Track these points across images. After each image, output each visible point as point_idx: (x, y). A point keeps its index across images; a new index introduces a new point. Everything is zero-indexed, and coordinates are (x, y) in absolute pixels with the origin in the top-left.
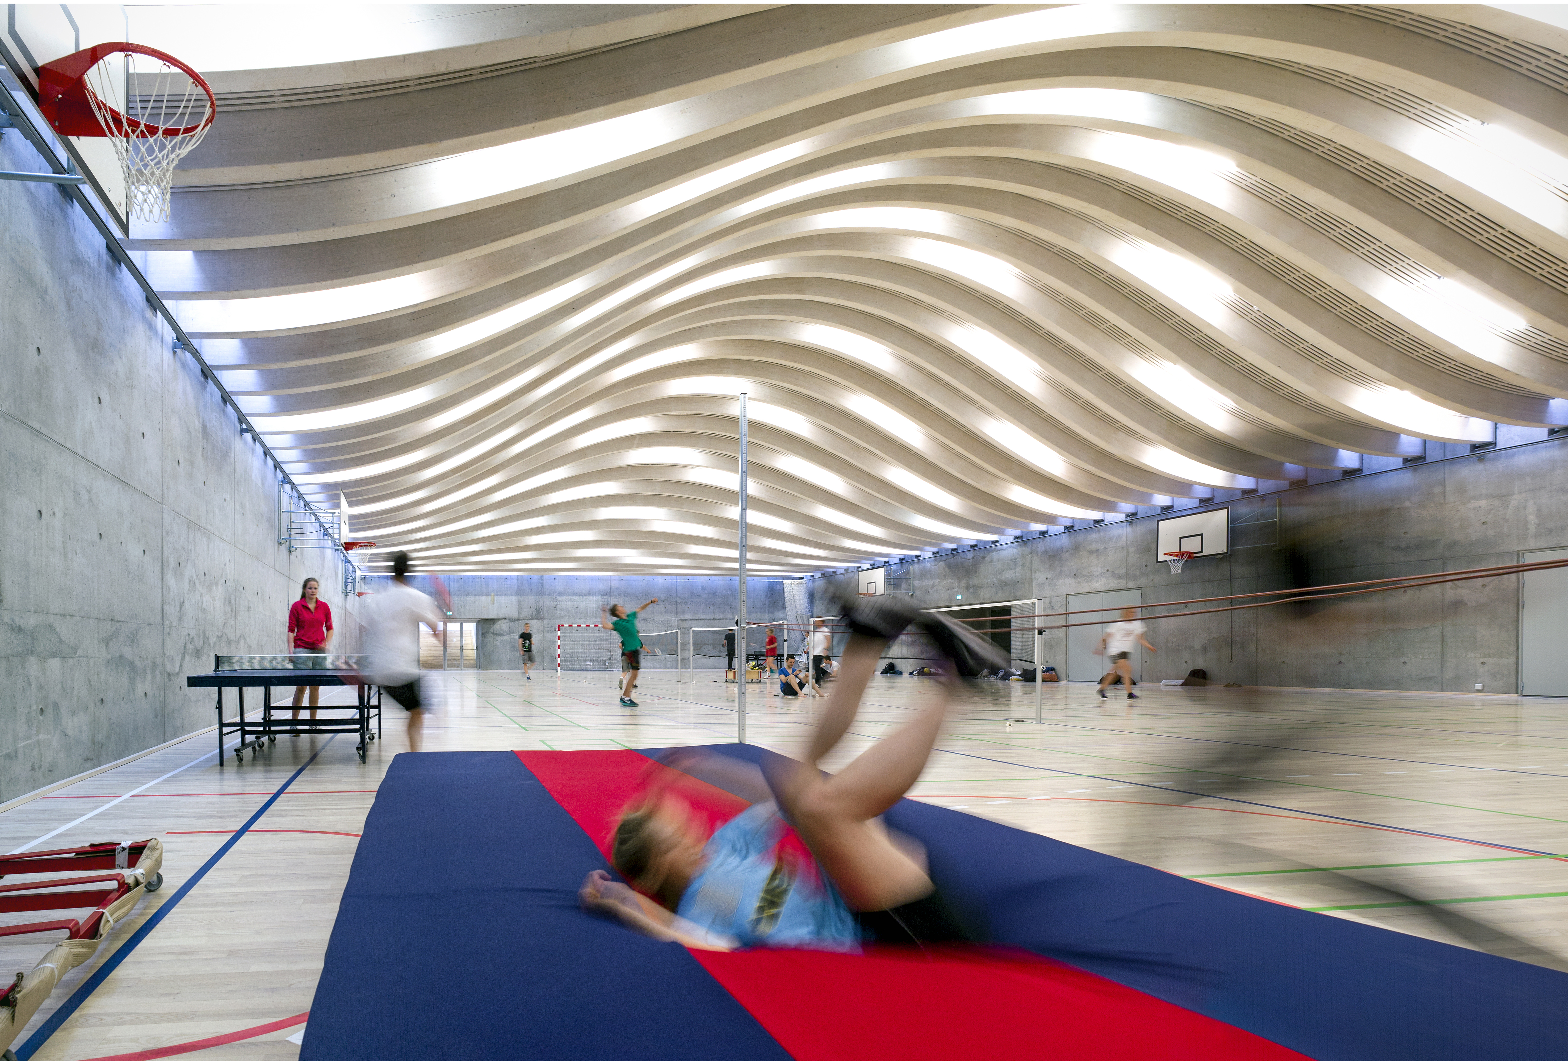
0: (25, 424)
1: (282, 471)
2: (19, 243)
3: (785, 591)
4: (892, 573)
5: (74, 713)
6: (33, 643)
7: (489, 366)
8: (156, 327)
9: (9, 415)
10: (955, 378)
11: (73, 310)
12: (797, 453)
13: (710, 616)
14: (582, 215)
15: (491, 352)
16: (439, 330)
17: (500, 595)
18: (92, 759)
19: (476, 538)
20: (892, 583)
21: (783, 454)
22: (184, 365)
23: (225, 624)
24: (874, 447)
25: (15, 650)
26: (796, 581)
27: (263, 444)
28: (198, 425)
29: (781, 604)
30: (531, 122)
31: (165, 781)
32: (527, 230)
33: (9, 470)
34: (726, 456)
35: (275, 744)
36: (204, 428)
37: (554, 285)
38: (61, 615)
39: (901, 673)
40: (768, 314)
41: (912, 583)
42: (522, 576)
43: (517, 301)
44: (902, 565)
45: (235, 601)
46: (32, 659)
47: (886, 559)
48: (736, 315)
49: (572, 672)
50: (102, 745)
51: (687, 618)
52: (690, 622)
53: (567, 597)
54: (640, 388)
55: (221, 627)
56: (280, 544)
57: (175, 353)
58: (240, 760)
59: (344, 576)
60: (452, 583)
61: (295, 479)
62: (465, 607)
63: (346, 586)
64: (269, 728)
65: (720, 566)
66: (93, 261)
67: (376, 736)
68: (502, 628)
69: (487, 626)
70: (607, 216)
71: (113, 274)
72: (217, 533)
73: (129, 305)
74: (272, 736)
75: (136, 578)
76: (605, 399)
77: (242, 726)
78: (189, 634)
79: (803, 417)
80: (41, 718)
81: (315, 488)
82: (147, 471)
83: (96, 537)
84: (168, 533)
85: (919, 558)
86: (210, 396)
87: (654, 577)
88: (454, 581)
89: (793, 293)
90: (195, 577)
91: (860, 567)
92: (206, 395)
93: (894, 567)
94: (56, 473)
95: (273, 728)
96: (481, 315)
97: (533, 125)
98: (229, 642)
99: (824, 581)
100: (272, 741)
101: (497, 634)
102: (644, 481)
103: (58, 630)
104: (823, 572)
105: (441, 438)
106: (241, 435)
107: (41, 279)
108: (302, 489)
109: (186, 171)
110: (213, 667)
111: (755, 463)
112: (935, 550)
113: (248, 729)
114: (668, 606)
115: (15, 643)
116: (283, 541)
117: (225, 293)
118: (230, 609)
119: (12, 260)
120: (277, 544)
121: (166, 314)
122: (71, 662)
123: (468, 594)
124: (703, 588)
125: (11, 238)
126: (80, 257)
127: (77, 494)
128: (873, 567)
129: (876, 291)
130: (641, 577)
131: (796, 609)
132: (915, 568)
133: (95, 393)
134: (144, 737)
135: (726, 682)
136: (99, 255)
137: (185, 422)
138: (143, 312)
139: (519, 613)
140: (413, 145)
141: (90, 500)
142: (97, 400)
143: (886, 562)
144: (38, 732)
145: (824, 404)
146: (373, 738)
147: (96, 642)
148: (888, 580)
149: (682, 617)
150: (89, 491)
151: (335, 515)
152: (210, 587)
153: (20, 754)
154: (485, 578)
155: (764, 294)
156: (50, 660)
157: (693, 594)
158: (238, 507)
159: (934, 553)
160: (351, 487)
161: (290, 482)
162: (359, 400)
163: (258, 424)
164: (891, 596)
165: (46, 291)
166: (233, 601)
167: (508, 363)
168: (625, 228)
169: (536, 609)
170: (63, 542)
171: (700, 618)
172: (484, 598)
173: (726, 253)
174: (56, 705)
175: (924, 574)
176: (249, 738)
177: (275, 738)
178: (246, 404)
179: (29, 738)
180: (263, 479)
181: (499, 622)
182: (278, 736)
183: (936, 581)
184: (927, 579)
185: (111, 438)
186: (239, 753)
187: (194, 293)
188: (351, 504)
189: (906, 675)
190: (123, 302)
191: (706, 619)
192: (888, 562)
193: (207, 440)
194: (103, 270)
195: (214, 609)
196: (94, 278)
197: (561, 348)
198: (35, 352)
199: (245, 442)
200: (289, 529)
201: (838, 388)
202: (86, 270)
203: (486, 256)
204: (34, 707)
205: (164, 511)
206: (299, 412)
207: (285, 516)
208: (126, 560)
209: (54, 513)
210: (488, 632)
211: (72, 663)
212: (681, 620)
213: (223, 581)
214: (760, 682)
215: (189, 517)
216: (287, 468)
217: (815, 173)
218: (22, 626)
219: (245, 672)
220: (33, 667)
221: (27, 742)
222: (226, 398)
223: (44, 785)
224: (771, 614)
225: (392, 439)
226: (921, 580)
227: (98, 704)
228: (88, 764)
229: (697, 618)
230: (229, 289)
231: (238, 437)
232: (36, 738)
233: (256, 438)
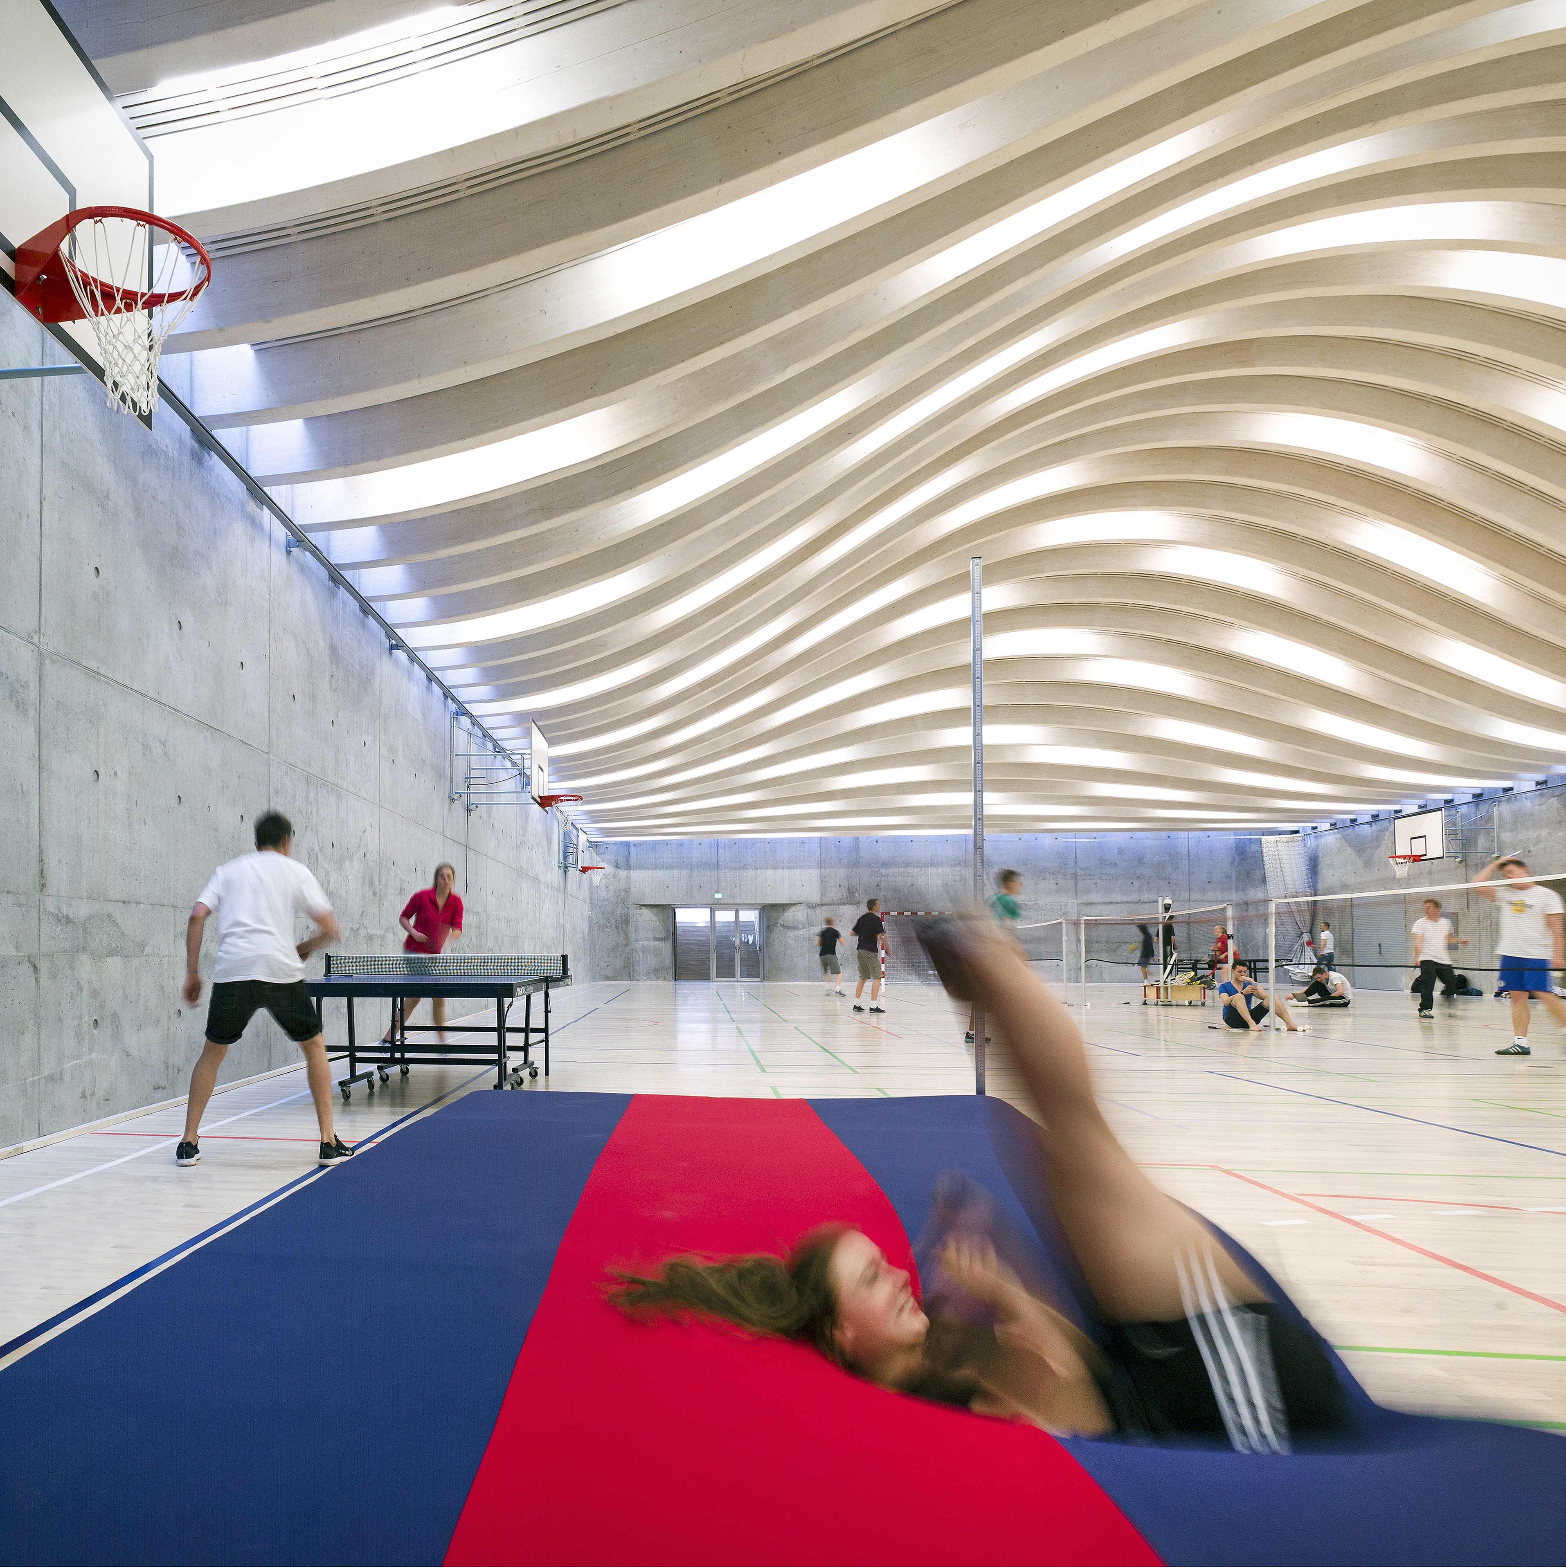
0: (79, 664)
1: (454, 699)
2: (72, 441)
3: (1265, 854)
4: (1459, 820)
5: (140, 1027)
6: (85, 938)
7: (729, 529)
8: (260, 523)
9: (58, 655)
10: (1547, 479)
11: (144, 515)
12: (1265, 625)
13: (1134, 897)
14: (824, 299)
15: (727, 511)
16: (639, 488)
17: (793, 868)
18: (164, 1088)
19: (749, 782)
20: (1459, 836)
21: (1242, 628)
22: (302, 568)
23: (363, 912)
24: (1402, 606)
25: (62, 945)
26: (1284, 837)
27: (423, 666)
28: (322, 645)
29: (1260, 876)
30: (712, 186)
31: (240, 1119)
32: (742, 333)
33: (57, 723)
34: (1143, 636)
35: (407, 1078)
36: (333, 649)
37: (805, 404)
38: (124, 902)
39: (1479, 993)
40: (1192, 405)
41: (1498, 837)
42: (826, 838)
43: (750, 434)
44: (1477, 806)
45: (380, 881)
46: (84, 957)
47: (1448, 797)
48: (1138, 412)
49: (905, 987)
50: (179, 1070)
51: (1093, 901)
52: (1099, 907)
53: (896, 870)
54: (989, 541)
55: (358, 917)
56: (453, 800)
57: (289, 553)
58: (347, 1096)
59: (562, 844)
60: (721, 851)
61: (476, 709)
62: (740, 886)
63: (565, 857)
64: (403, 1055)
65: (1147, 816)
66: (172, 450)
67: (541, 1071)
68: (796, 918)
69: (775, 914)
70: (875, 294)
71: (200, 461)
72: (351, 789)
73: (223, 499)
74: (404, 1066)
75: (230, 852)
76: (932, 561)
77: (352, 1051)
78: (308, 926)
79: (1272, 566)
80: (95, 1032)
81: (505, 720)
82: (247, 712)
83: (173, 801)
84: (276, 792)
85: (1510, 793)
86: (341, 605)
87: (1037, 835)
88: (725, 848)
89: (1234, 367)
90: (317, 849)
91: (1400, 811)
92: (335, 605)
93: (1464, 809)
94: (119, 723)
95: (407, 1055)
96: (698, 460)
97: (716, 189)
98: (370, 938)
99: (1336, 836)
100: (405, 1073)
101: (788, 928)
102: (1008, 684)
103: (119, 920)
104: (1333, 821)
105: (674, 639)
106: (391, 654)
107: (101, 483)
108: (487, 723)
109: (269, 322)
110: (324, 972)
111: (1193, 646)
112: (1541, 777)
113: (359, 1055)
114: (1062, 882)
115: (61, 937)
116: (456, 797)
117: (341, 469)
118: (371, 893)
119: (63, 464)
120: (447, 801)
121: (270, 505)
122: (136, 962)
123: (745, 867)
124: (1121, 852)
125: (62, 437)
126: (154, 446)
127: (146, 747)
128: (1424, 810)
129: (1386, 346)
130: (1016, 836)
131: (1285, 885)
132: (1503, 811)
133: (173, 617)
134: (239, 1063)
135: (1145, 1004)
136: (181, 440)
137: (304, 642)
138: (243, 505)
139: (822, 895)
140: (552, 242)
141: (166, 754)
142: (176, 626)
143: (1447, 802)
144: (91, 1050)
145: (1307, 542)
146: (536, 1073)
147: (171, 937)
148: (1450, 832)
149: (1084, 898)
150: (163, 743)
151: (526, 756)
152: (340, 863)
153: (67, 1077)
154: (769, 842)
155: (1181, 374)
156: (108, 959)
157: (1103, 862)
158: (385, 752)
159: (1538, 783)
160: (554, 717)
161: (467, 713)
162: (543, 594)
163: (413, 637)
164: (1459, 859)
165: (107, 496)
166: (376, 881)
167: (758, 523)
168: (903, 308)
169: (848, 889)
170: (127, 809)
171: (1116, 900)
172: (770, 873)
173: (1101, 319)
174: (115, 1017)
175: (1519, 821)
176: (361, 1069)
177: (408, 1069)
178: (394, 612)
179: (78, 1056)
180: (426, 711)
181: (792, 909)
182: (411, 1067)
183: (1544, 832)
184: (1527, 828)
185: (195, 673)
186: (344, 1088)
187: (304, 473)
188: (551, 742)
189: (1489, 996)
190: (214, 496)
191: (1126, 902)
192: (1452, 801)
193: (337, 665)
194: (186, 459)
195: (347, 891)
196: (173, 471)
197: (841, 493)
198: (93, 572)
199: (397, 663)
200: (467, 779)
201: (1331, 513)
202: (163, 462)
203: (694, 375)
204: (86, 1018)
205: (271, 763)
206: (463, 617)
207: (460, 763)
208: (216, 830)
209: (116, 774)
210: (775, 924)
211: (137, 964)
212: (1084, 904)
213: (361, 852)
214: (1203, 1005)
215: (308, 769)
216: (462, 695)
217: (1229, 177)
218: (71, 916)
219: (367, 978)
220: (85, 966)
221: (75, 1062)
222: (366, 608)
223: (99, 1117)
224: (1241, 893)
225: (599, 645)
226: (1514, 829)
227: (174, 1017)
228: (160, 1094)
229: (1112, 900)
230: (346, 464)
231: (385, 657)
232: (89, 1057)
233: (413, 657)
